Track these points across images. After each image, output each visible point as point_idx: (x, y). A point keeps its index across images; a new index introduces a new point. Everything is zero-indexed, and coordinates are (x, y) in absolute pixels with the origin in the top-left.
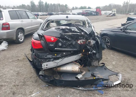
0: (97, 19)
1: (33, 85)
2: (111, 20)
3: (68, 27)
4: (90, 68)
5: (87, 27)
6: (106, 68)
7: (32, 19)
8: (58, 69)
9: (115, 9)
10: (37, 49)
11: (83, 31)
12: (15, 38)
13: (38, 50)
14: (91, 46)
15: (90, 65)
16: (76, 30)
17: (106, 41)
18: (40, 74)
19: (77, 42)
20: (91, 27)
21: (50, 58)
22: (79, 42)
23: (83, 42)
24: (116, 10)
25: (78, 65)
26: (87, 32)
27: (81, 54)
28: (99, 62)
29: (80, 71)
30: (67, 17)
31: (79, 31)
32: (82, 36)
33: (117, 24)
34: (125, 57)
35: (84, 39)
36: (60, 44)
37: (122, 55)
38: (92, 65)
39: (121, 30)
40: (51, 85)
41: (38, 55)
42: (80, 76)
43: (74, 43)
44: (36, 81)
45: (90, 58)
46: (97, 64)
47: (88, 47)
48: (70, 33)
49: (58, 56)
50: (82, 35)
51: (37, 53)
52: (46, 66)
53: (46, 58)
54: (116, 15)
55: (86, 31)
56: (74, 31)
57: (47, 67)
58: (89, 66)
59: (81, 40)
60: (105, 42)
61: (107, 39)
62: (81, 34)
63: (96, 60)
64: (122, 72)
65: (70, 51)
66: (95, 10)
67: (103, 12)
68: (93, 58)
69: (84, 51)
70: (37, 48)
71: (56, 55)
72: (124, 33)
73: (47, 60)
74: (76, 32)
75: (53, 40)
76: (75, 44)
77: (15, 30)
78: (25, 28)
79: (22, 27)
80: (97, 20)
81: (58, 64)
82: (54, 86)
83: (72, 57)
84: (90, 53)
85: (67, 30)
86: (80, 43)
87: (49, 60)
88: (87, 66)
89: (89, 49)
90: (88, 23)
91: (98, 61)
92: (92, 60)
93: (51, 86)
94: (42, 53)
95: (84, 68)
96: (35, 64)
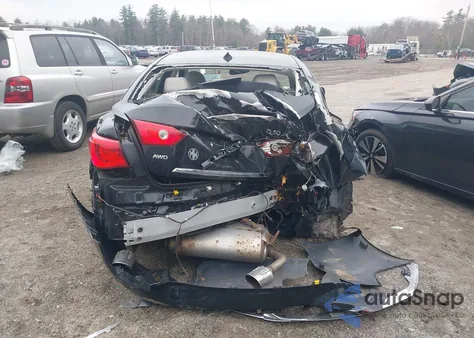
0: (348, 73)
1: (93, 302)
2: (399, 74)
3: (227, 94)
4: (307, 245)
5: (298, 94)
6: (366, 244)
7: (116, 65)
8: (186, 244)
9: (413, 37)
10: (106, 171)
11: (279, 107)
12: (50, 131)
13: (112, 175)
14: (311, 164)
15: (307, 233)
16: (257, 104)
17: (375, 146)
18: (116, 261)
19: (258, 149)
20: (313, 94)
21: (154, 205)
22: (267, 148)
23: (281, 147)
24: (418, 42)
25: (262, 232)
26: (295, 112)
27: (273, 193)
28: (340, 222)
29: (268, 255)
30: (228, 57)
31: (265, 109)
32: (276, 124)
33: (418, 90)
34: (439, 208)
35: (285, 138)
36: (194, 154)
37: (428, 199)
38: (317, 233)
39: (428, 107)
40: (158, 302)
41: (112, 194)
42: (262, 275)
43: (248, 150)
44: (106, 288)
45: (306, 208)
46: (334, 231)
47: (299, 166)
48: (235, 116)
49: (185, 198)
50: (277, 121)
51: (108, 187)
52: (136, 235)
53: (140, 205)
54: (421, 57)
55: (291, 109)
56: (247, 106)
57: (140, 238)
58: (306, 238)
59: (274, 142)
60: (371, 150)
61: (377, 141)
62: (274, 118)
63: (330, 217)
64: (426, 260)
65: (232, 181)
66: (345, 40)
67: (373, 49)
68: (319, 206)
69: (284, 181)
70: (108, 166)
71: (176, 192)
72: (439, 121)
73: (145, 212)
74: (255, 111)
75: (165, 137)
76: (252, 156)
77: (52, 102)
78: (89, 98)
79: (79, 94)
80: (350, 76)
81: (184, 226)
82: (167, 307)
83: (238, 200)
84: (305, 187)
85: (222, 104)
86: (272, 151)
87: (150, 210)
88: (299, 237)
89: (304, 174)
90: (303, 80)
91: (335, 218)
92: (315, 215)
93: (158, 305)
94: (124, 183)
95: (287, 243)
96: (103, 223)
